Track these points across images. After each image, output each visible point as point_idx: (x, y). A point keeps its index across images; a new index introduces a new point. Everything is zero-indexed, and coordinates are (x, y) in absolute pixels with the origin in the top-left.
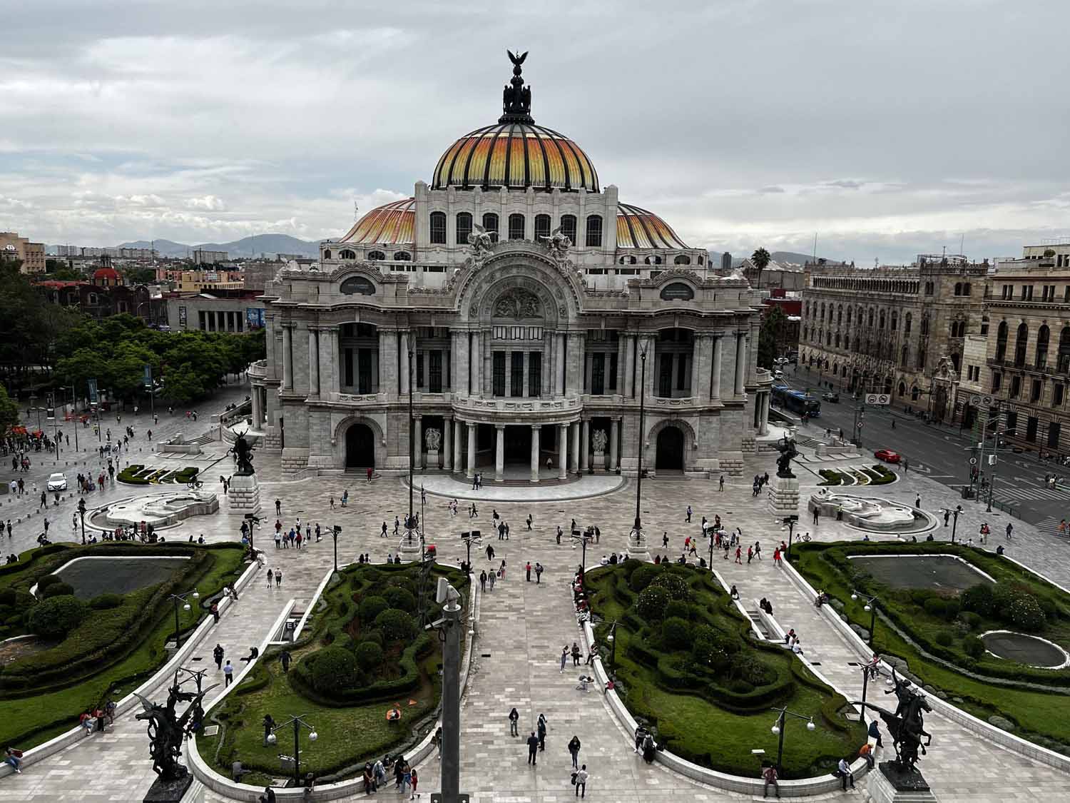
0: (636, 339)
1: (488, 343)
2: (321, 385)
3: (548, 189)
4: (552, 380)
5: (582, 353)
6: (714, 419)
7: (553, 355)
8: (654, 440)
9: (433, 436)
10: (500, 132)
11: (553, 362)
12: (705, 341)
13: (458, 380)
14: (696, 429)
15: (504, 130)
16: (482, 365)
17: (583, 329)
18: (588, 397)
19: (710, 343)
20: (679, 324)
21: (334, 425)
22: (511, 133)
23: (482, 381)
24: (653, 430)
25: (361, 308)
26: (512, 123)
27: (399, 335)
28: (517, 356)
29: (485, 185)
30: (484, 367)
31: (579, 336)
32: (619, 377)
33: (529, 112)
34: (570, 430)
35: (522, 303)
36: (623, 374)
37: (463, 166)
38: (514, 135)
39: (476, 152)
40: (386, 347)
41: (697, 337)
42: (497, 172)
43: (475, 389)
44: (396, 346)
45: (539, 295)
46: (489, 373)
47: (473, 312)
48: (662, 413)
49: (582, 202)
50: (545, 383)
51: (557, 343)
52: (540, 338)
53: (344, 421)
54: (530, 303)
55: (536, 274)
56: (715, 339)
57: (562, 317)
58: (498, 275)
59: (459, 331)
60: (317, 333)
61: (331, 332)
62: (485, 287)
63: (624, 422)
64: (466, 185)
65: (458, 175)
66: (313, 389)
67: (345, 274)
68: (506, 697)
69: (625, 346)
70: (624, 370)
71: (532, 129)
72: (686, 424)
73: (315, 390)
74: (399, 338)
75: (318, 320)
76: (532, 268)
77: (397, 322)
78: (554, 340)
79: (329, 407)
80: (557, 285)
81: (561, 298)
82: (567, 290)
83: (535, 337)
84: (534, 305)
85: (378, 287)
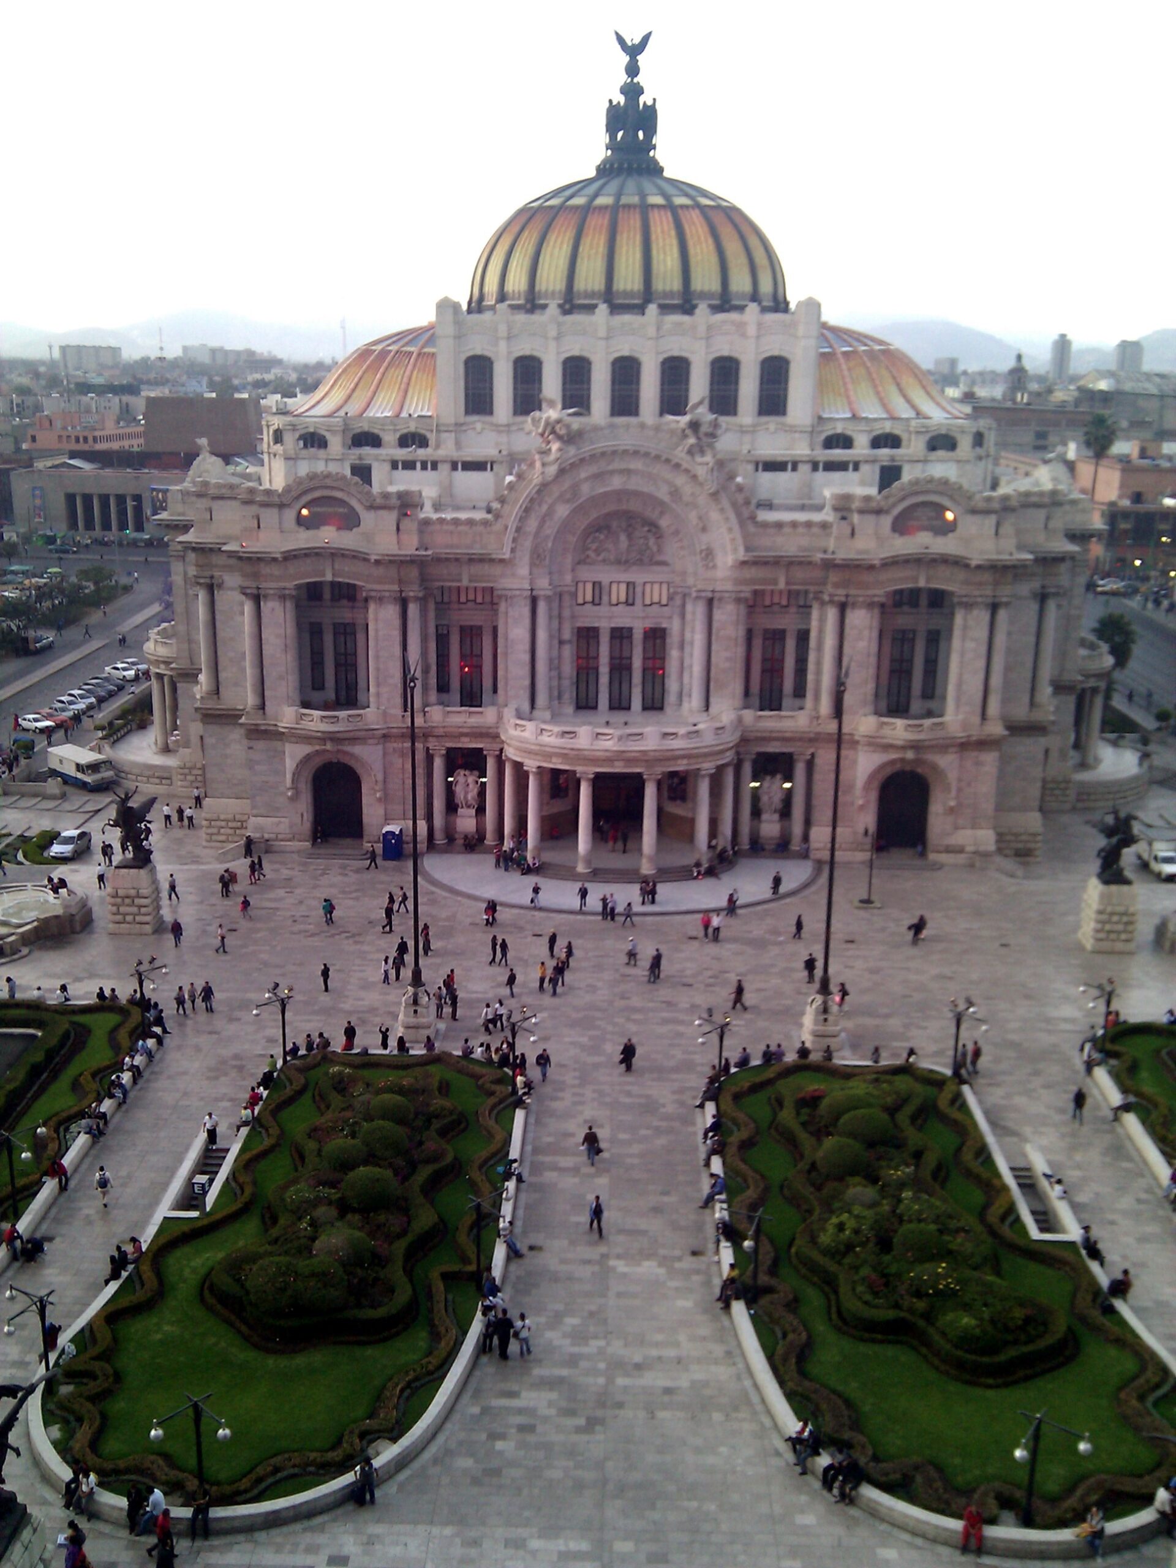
0: (843, 608)
1: (566, 613)
2: (266, 693)
3: (686, 304)
4: (686, 680)
5: (741, 632)
6: (990, 758)
7: (688, 636)
8: (874, 796)
9: (465, 784)
10: (596, 195)
11: (687, 649)
12: (975, 612)
13: (511, 681)
14: (952, 776)
15: (604, 191)
16: (555, 653)
17: (743, 588)
18: (749, 715)
19: (985, 616)
20: (928, 580)
21: (290, 765)
22: (618, 196)
23: (555, 683)
24: (871, 777)
25: (335, 554)
26: (619, 174)
27: (404, 603)
28: (621, 635)
29: (566, 301)
30: (560, 657)
31: (738, 600)
32: (810, 677)
33: (654, 148)
34: (716, 780)
35: (630, 537)
36: (819, 672)
37: (527, 263)
38: (624, 200)
39: (552, 238)
40: (380, 623)
41: (961, 604)
42: (590, 276)
43: (542, 698)
44: (397, 623)
45: (664, 523)
46: (568, 669)
47: (537, 558)
48: (887, 747)
49: (752, 330)
50: (672, 686)
51: (694, 613)
52: (664, 602)
53: (307, 758)
54: (646, 538)
55: (656, 485)
56: (994, 608)
57: (707, 567)
58: (586, 489)
59: (509, 593)
60: (257, 599)
61: (283, 598)
62: (563, 511)
63: (818, 761)
64: (532, 303)
65: (517, 282)
66: (251, 700)
67: (306, 492)
68: (565, 1336)
69: (822, 620)
70: (819, 663)
71: (659, 188)
72: (934, 767)
73: (258, 702)
74: (404, 608)
75: (258, 576)
76: (649, 476)
77: (400, 579)
78: (690, 607)
79: (280, 733)
80: (696, 507)
81: (704, 530)
82: (715, 516)
83: (655, 600)
84: (652, 541)
85: (365, 516)
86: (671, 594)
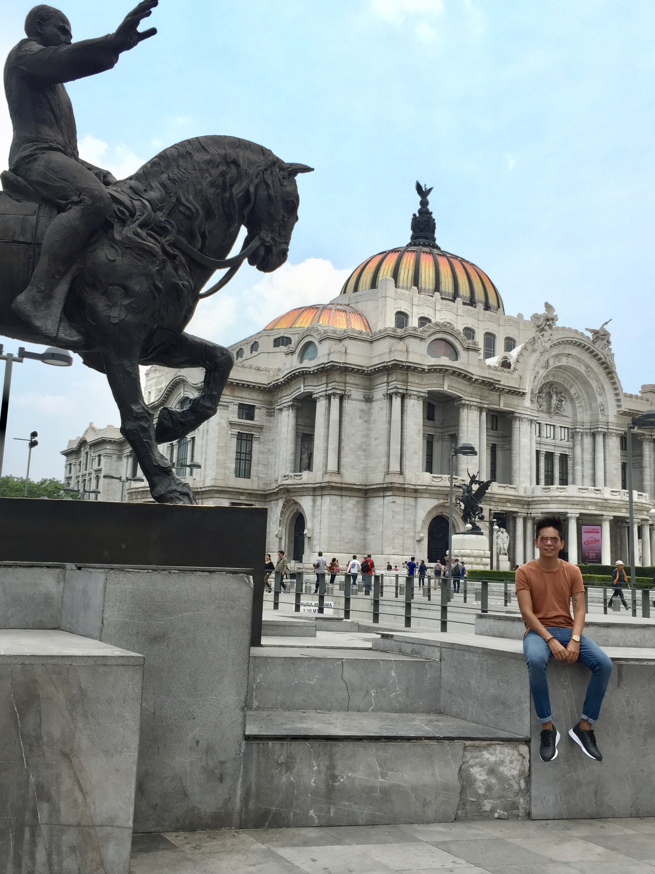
2: (406, 463)
5: (620, 455)
7: (586, 457)
13: (522, 473)
17: (620, 429)
21: (421, 514)
25: (453, 373)
27: (481, 411)
28: (550, 456)
31: (617, 435)
35: (556, 398)
40: (470, 424)
44: (477, 422)
45: (572, 392)
52: (566, 439)
53: (431, 511)
54: (561, 401)
55: (580, 366)
57: (603, 415)
58: (551, 362)
59: (523, 416)
60: (404, 397)
61: (419, 397)
67: (433, 333)
73: (399, 468)
74: (480, 415)
75: (406, 382)
76: (579, 360)
77: (480, 396)
78: (588, 440)
79: (416, 491)
80: (598, 380)
81: (600, 395)
82: (608, 387)
83: (563, 438)
84: (564, 403)
85: (463, 354)
86: (570, 435)
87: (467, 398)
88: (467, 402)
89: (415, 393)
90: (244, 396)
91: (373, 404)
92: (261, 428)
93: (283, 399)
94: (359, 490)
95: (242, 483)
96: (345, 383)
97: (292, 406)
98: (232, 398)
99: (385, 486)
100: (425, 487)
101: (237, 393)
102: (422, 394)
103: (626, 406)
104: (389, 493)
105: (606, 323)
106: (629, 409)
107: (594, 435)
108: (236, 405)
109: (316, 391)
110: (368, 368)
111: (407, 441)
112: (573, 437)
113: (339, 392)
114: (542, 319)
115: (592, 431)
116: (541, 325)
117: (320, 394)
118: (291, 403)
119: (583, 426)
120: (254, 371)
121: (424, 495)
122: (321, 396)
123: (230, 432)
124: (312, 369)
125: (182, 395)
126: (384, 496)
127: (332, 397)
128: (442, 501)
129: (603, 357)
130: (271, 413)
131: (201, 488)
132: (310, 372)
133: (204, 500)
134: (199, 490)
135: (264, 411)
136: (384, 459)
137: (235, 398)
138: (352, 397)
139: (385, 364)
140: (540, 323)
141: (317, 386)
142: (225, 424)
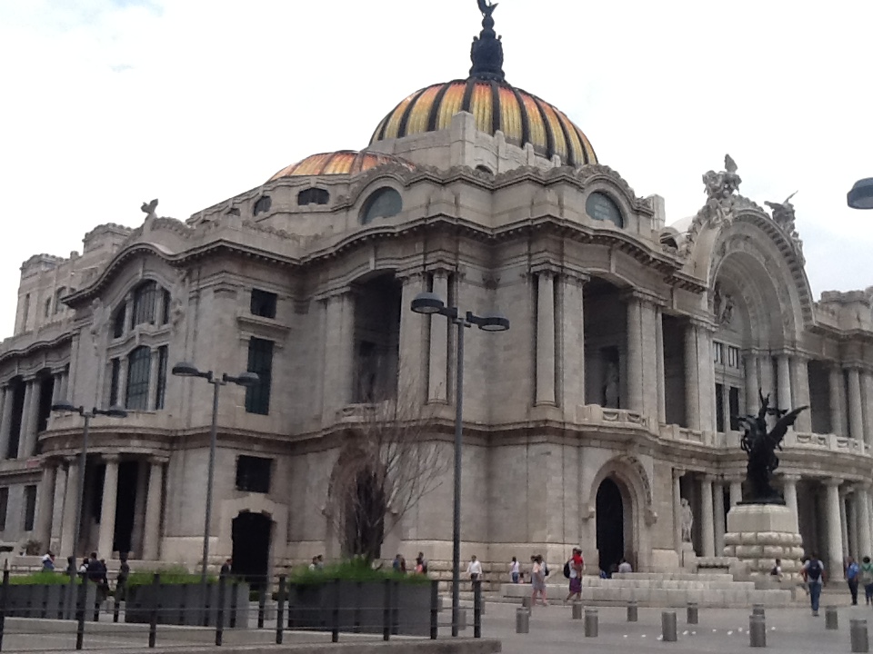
2: (563, 387)
5: (807, 390)
13: (702, 412)
17: (807, 352)
31: (805, 362)
40: (644, 330)
52: (736, 365)
55: (759, 255)
57: (788, 330)
58: (728, 246)
59: (700, 324)
60: (557, 279)
61: (578, 282)
67: (595, 181)
74: (656, 317)
75: (561, 255)
76: (758, 247)
77: (656, 287)
78: (766, 368)
79: (579, 435)
80: (780, 280)
81: (783, 300)
82: (792, 289)
83: (731, 363)
84: (733, 310)
85: (631, 219)
86: (741, 359)
87: (639, 289)
88: (640, 295)
89: (574, 274)
90: (261, 277)
91: (499, 291)
92: (285, 332)
93: (330, 282)
94: (479, 434)
95: (256, 423)
96: (457, 254)
97: (348, 294)
98: (240, 278)
99: (531, 426)
100: (596, 429)
101: (251, 272)
102: (583, 277)
103: (819, 318)
104: (541, 438)
105: (791, 197)
106: (820, 323)
107: (775, 361)
108: (248, 291)
109: (401, 268)
110: (492, 230)
111: (565, 352)
112: (744, 363)
113: (448, 267)
114: (720, 180)
115: (773, 353)
116: (719, 188)
117: (412, 271)
118: (348, 289)
119: (758, 346)
120: (276, 238)
121: (593, 443)
122: (414, 274)
123: (237, 337)
124: (398, 230)
125: (140, 276)
126: (528, 444)
127: (436, 276)
128: (618, 453)
129: (789, 244)
130: (301, 307)
131: (184, 430)
132: (393, 234)
133: (189, 451)
134: (180, 434)
135: (290, 304)
136: (526, 382)
137: (248, 280)
138: (467, 277)
139: (529, 223)
140: (718, 185)
141: (404, 258)
142: (229, 321)
